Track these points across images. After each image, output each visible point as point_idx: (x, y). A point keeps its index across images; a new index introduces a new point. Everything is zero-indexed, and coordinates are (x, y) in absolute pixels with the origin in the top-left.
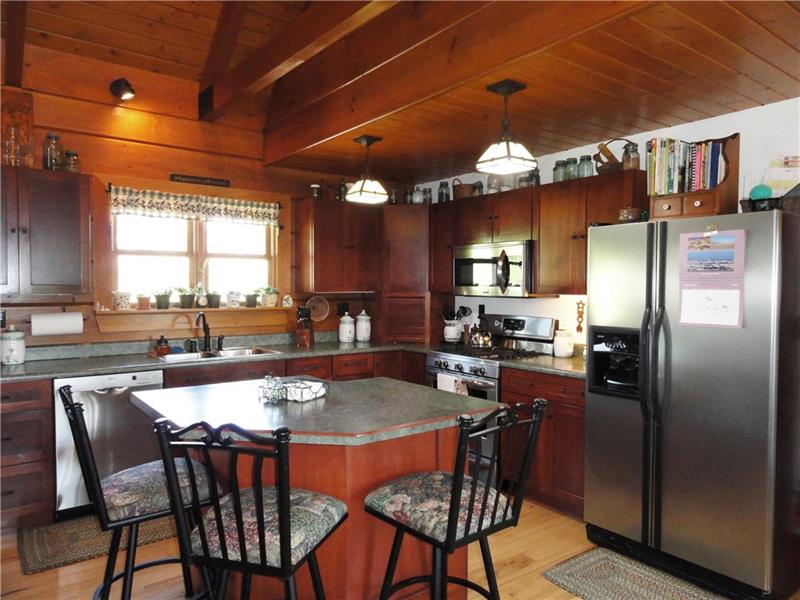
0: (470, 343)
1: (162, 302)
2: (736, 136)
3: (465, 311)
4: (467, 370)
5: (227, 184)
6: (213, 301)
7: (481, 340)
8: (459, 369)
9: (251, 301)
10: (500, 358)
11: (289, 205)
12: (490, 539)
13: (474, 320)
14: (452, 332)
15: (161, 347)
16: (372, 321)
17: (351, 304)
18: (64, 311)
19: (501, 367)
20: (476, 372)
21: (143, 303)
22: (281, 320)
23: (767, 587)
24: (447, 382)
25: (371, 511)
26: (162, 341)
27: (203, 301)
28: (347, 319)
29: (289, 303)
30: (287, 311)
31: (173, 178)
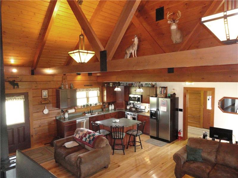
0: (132, 110)
1: (84, 106)
2: (167, 87)
3: (130, 104)
4: (132, 115)
5: (92, 85)
6: (91, 105)
7: (133, 109)
8: (131, 114)
9: (96, 104)
10: (137, 113)
11: (101, 88)
12: (140, 136)
13: (132, 106)
14: (128, 107)
15: (85, 113)
16: (114, 106)
17: (110, 103)
18: (71, 109)
19: (138, 115)
20: (134, 115)
21: (81, 106)
22: (100, 107)
23: (169, 140)
24: (129, 117)
25: (128, 134)
26: (85, 112)
27: (89, 105)
28: (110, 106)
29: (101, 104)
30: (101, 105)
31: (85, 86)
